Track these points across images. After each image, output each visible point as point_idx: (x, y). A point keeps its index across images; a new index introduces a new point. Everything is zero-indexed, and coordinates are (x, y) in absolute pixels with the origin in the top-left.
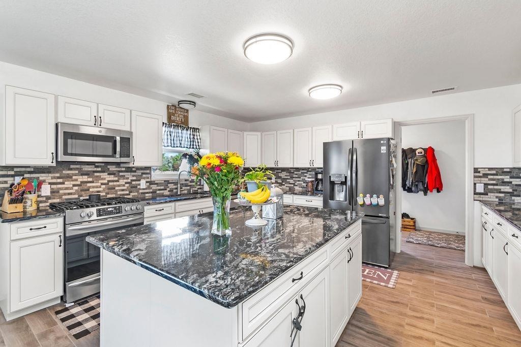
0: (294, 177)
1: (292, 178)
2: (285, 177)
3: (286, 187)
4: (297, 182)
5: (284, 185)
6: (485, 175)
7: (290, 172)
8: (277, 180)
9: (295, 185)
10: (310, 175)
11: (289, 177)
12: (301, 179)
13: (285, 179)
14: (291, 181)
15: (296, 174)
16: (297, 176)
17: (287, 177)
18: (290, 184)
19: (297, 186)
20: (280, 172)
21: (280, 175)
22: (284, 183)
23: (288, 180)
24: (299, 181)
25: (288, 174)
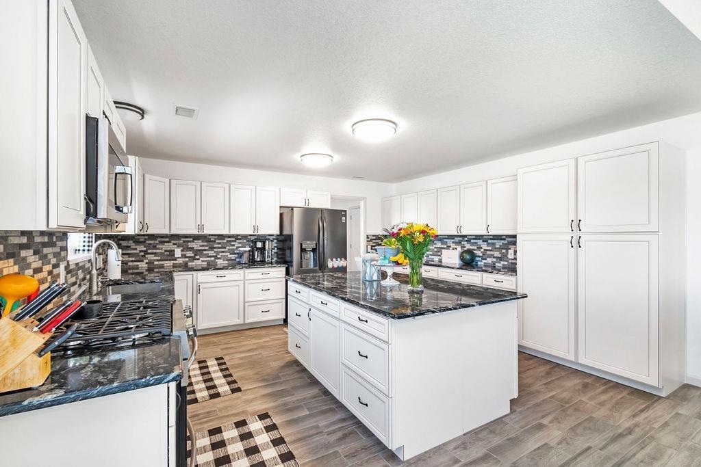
0: (215, 248)
1: (212, 248)
2: (200, 248)
3: (202, 261)
4: (221, 254)
5: (198, 259)
6: (372, 240)
7: (209, 241)
8: (184, 253)
9: (216, 257)
10: (239, 243)
11: (207, 248)
12: (227, 250)
13: (200, 250)
14: (211, 253)
15: (220, 243)
16: (220, 246)
17: (204, 248)
18: (209, 257)
19: (219, 258)
20: (190, 241)
21: (190, 245)
22: (197, 257)
23: (205, 252)
24: (223, 252)
25: (206, 244)
